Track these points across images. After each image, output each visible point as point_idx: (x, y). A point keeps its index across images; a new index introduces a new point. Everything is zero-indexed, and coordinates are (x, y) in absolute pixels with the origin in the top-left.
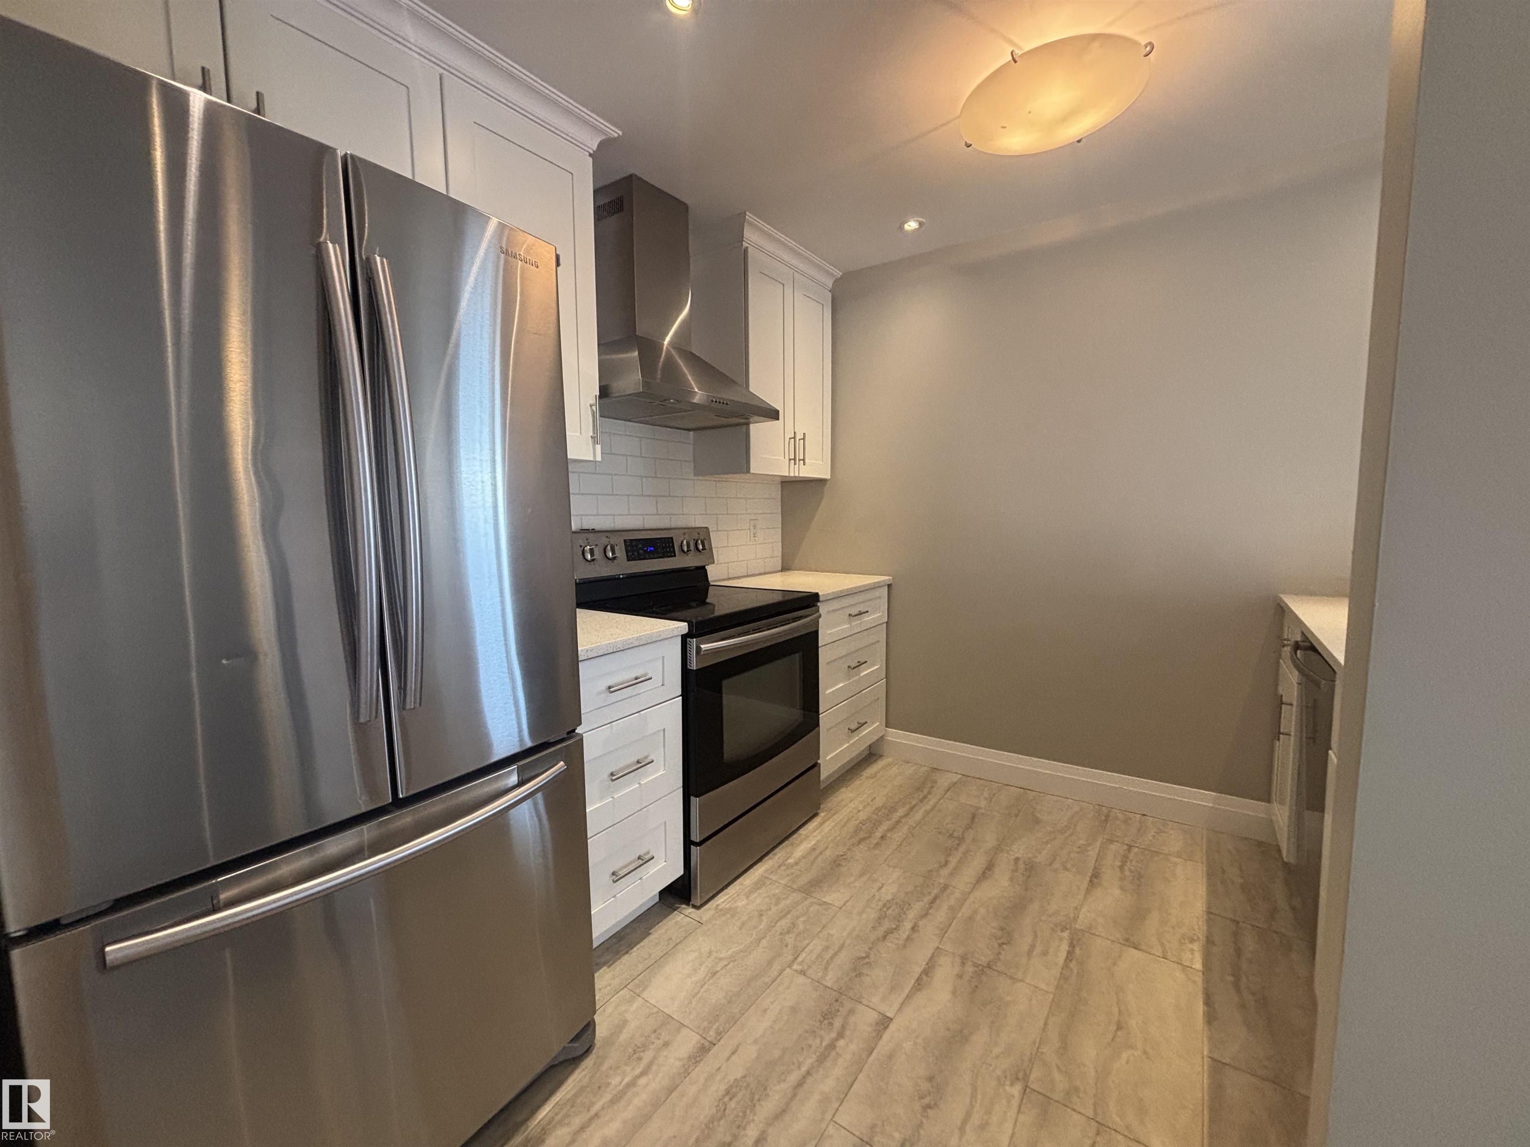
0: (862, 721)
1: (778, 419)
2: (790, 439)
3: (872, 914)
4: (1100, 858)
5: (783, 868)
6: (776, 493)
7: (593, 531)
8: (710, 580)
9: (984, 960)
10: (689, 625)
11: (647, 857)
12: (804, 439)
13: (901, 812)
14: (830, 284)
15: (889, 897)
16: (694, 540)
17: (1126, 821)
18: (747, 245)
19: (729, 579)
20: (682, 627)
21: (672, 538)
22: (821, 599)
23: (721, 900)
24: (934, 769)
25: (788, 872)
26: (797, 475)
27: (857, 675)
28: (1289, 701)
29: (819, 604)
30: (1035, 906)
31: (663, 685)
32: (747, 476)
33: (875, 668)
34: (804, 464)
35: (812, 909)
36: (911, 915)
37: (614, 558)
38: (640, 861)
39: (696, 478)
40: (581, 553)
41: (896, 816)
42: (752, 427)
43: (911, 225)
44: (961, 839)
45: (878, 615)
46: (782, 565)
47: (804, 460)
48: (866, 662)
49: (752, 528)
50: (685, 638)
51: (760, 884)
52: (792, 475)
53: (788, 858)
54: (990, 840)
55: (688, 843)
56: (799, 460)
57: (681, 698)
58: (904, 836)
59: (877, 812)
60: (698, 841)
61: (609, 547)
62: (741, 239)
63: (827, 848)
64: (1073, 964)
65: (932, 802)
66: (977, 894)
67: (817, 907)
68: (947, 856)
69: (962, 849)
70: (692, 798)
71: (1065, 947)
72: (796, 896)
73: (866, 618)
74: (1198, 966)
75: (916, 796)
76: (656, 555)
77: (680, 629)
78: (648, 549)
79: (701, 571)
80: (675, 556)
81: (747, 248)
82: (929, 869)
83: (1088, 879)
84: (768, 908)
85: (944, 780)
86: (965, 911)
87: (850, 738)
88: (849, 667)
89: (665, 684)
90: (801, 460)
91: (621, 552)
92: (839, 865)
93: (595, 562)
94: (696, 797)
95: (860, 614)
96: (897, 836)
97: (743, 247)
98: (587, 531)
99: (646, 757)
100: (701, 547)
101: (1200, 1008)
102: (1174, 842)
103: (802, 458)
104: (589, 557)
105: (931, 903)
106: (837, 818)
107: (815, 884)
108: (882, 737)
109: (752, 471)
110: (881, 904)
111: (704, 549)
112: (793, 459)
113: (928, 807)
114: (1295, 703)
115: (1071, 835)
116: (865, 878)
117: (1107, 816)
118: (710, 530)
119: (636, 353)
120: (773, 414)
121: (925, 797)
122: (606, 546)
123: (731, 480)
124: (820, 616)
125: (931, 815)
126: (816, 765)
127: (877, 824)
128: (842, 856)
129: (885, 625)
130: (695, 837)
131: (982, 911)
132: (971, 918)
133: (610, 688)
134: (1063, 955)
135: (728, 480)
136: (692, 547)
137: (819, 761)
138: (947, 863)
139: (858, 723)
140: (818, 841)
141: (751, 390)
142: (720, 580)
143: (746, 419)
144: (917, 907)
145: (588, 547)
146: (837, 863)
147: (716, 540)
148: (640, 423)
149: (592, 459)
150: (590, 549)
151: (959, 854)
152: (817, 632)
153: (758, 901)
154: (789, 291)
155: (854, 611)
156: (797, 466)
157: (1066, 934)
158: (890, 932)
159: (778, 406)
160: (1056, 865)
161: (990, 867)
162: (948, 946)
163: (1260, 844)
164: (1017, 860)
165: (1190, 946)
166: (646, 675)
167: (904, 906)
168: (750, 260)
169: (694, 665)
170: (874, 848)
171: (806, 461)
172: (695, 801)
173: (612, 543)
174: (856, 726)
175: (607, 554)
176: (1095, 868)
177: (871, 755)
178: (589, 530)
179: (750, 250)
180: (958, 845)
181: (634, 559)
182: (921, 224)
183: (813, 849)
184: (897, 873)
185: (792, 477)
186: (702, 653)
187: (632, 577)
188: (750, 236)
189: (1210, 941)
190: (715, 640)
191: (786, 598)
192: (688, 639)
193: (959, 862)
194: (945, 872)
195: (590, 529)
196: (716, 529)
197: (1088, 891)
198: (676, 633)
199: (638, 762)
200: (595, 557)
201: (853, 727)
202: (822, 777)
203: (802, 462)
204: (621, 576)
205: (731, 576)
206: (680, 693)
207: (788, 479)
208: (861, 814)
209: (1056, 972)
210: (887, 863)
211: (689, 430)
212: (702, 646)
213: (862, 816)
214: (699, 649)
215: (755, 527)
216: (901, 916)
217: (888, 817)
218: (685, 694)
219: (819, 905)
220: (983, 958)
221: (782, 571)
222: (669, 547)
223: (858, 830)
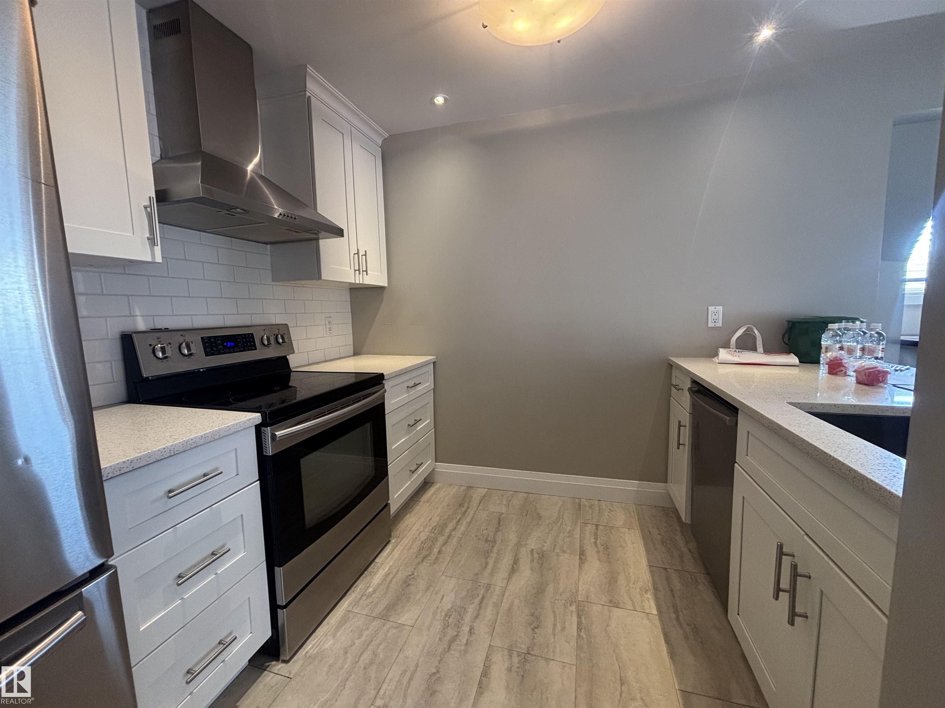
0: (419, 463)
1: (342, 235)
2: (354, 254)
3: (438, 626)
4: (582, 539)
5: (364, 598)
6: (347, 297)
7: (167, 330)
8: (291, 366)
9: (523, 648)
10: (262, 415)
11: (228, 640)
12: (365, 255)
13: (451, 526)
14: (380, 142)
15: (449, 607)
16: (274, 335)
17: (591, 506)
18: (309, 95)
19: (309, 365)
20: (256, 417)
21: (252, 334)
22: (386, 378)
23: (310, 647)
24: (470, 488)
25: (369, 601)
26: (361, 282)
27: (413, 430)
28: (684, 425)
29: (384, 382)
30: (550, 589)
31: (237, 475)
32: (319, 282)
33: (427, 422)
34: (367, 275)
35: (390, 634)
36: (468, 618)
37: (191, 355)
38: (222, 646)
39: (274, 283)
40: (151, 352)
41: (448, 530)
42: (321, 242)
43: (439, 100)
44: (494, 541)
45: (428, 384)
46: (354, 350)
47: (366, 271)
48: (421, 419)
49: (327, 324)
50: (258, 428)
51: (344, 620)
52: (357, 282)
53: (368, 587)
54: (512, 537)
55: (274, 607)
56: (363, 271)
57: (258, 482)
58: (455, 547)
59: (433, 530)
60: (284, 604)
61: (184, 344)
62: (304, 89)
63: (398, 570)
64: (582, 634)
65: (471, 514)
66: (511, 588)
67: (394, 631)
68: (486, 558)
69: (495, 550)
70: (277, 569)
71: (575, 619)
72: (377, 623)
73: (419, 388)
74: (655, 612)
75: (460, 512)
76: (236, 349)
77: (251, 421)
78: (227, 344)
79: (284, 361)
80: (256, 349)
81: (310, 97)
82: (475, 572)
83: (578, 557)
84: (352, 644)
85: (477, 495)
86: (505, 605)
87: (410, 477)
88: (409, 425)
89: (239, 473)
90: (364, 271)
91: (198, 348)
92: (409, 585)
93: (169, 359)
94: (280, 566)
95: (415, 385)
96: (449, 549)
97: (307, 96)
98: (160, 330)
99: (223, 546)
100: (281, 341)
101: (664, 647)
102: (620, 518)
103: (365, 270)
104: (160, 355)
105: (480, 604)
106: (405, 542)
107: (391, 608)
108: (434, 469)
109: (323, 278)
110: (443, 614)
111: (284, 342)
112: (358, 270)
113: (468, 519)
114: (688, 425)
115: (562, 524)
116: (429, 594)
117: (580, 505)
118: (289, 326)
119: (199, 163)
120: (339, 232)
121: (466, 511)
122: (181, 344)
123: (306, 286)
124: (385, 391)
125: (471, 526)
126: (387, 505)
127: (434, 540)
128: (411, 575)
129: (432, 390)
130: (281, 600)
131: (516, 602)
132: (509, 610)
133: (170, 491)
134: (575, 626)
135: (304, 286)
136: (272, 341)
137: (389, 502)
138: (487, 564)
139: (417, 464)
140: (391, 566)
141: (319, 211)
142: (301, 366)
143: (315, 234)
144: (471, 610)
145: (159, 346)
146: (407, 583)
147: (296, 335)
148: (214, 234)
149: (150, 260)
150: (161, 347)
151: (494, 555)
152: (383, 404)
153: (343, 638)
154: (348, 142)
155: (411, 384)
156: (361, 276)
157: (573, 608)
158: (453, 640)
159: (342, 225)
160: (557, 550)
161: (516, 561)
162: (497, 643)
163: (664, 509)
164: (532, 550)
165: (646, 596)
166: (216, 469)
167: (461, 611)
168: (313, 107)
169: (269, 451)
170: (434, 563)
171: (368, 272)
172: (279, 571)
173: (187, 340)
174: (415, 467)
175: (182, 352)
176: (580, 547)
177: (426, 484)
178: (161, 329)
179: (313, 99)
180: (493, 547)
181: (213, 354)
182: (445, 99)
183: (387, 575)
184: (454, 581)
185: (357, 284)
186: (277, 439)
187: (211, 370)
188: (312, 87)
189: (656, 589)
190: (289, 425)
191: (358, 380)
192: (263, 428)
193: (495, 562)
194: (486, 573)
195: (163, 328)
196: (295, 325)
197: (580, 567)
198: (248, 424)
199: (213, 554)
200: (167, 355)
201: (413, 469)
202: (392, 513)
203: (365, 272)
204: (201, 370)
205: (311, 362)
206: (258, 478)
207: (355, 287)
208: (422, 534)
209: (573, 643)
210: (445, 574)
211: (266, 243)
212: (277, 433)
213: (423, 536)
214: (274, 437)
215: (330, 323)
216: (459, 622)
217: (441, 533)
218: (263, 478)
219: (395, 628)
220: (523, 646)
221: (354, 355)
222: (250, 342)
223: (421, 549)
